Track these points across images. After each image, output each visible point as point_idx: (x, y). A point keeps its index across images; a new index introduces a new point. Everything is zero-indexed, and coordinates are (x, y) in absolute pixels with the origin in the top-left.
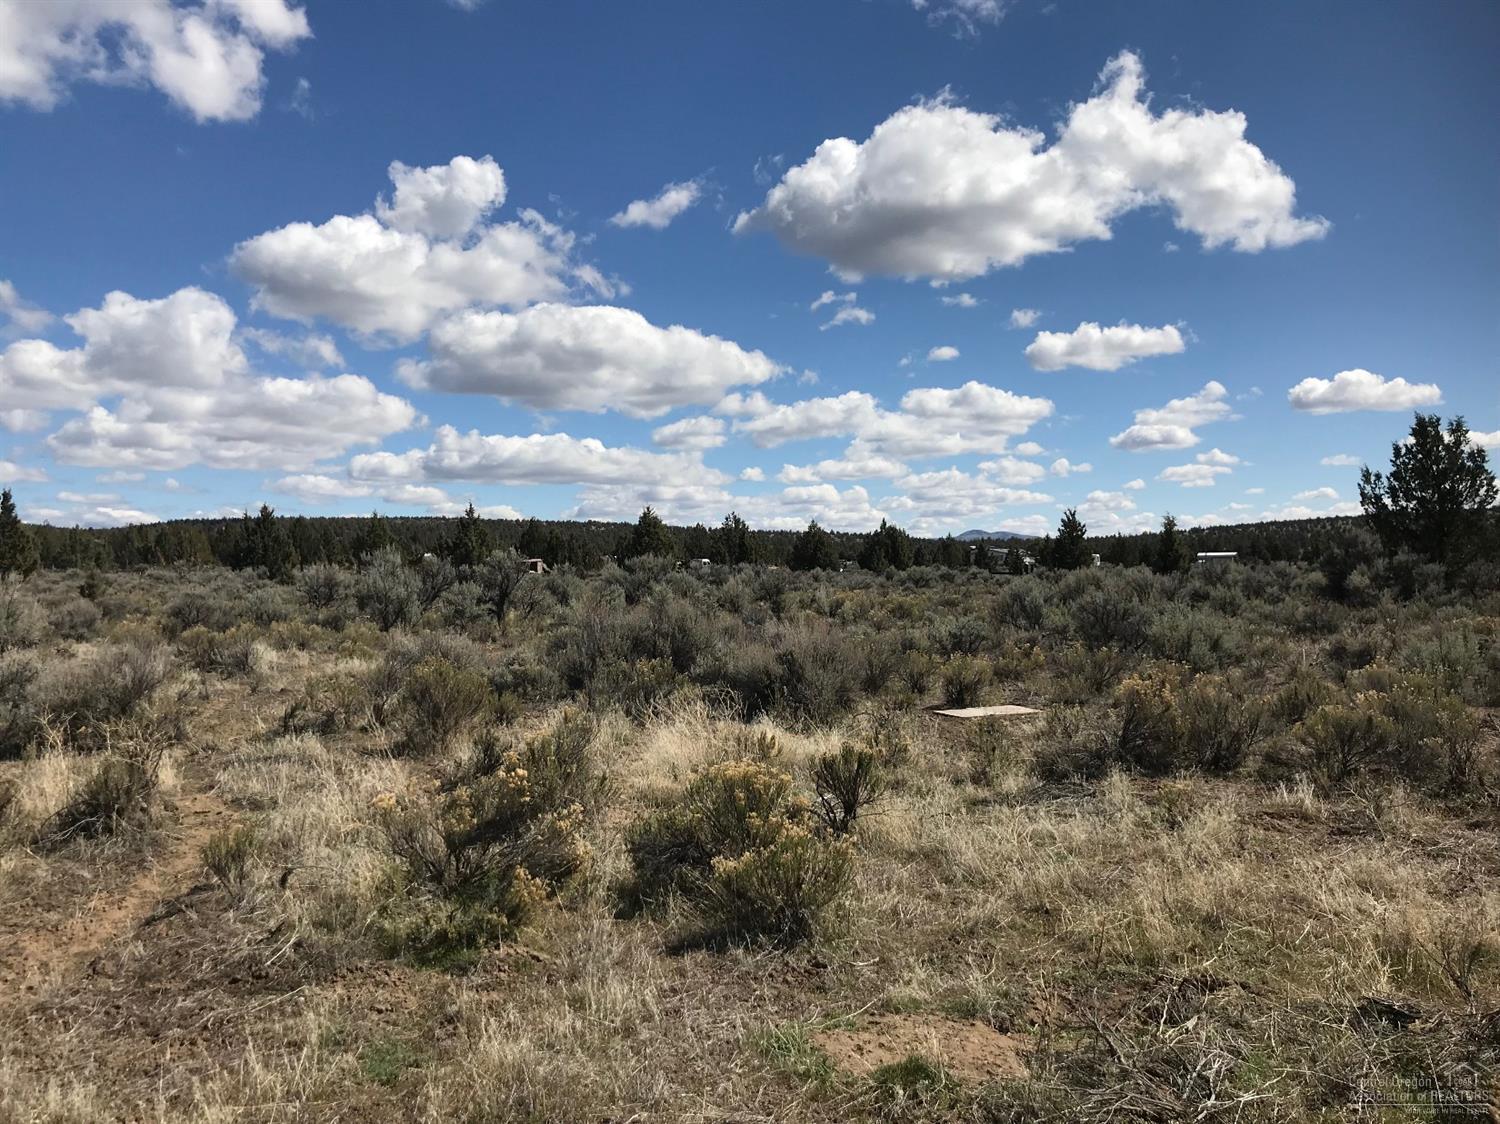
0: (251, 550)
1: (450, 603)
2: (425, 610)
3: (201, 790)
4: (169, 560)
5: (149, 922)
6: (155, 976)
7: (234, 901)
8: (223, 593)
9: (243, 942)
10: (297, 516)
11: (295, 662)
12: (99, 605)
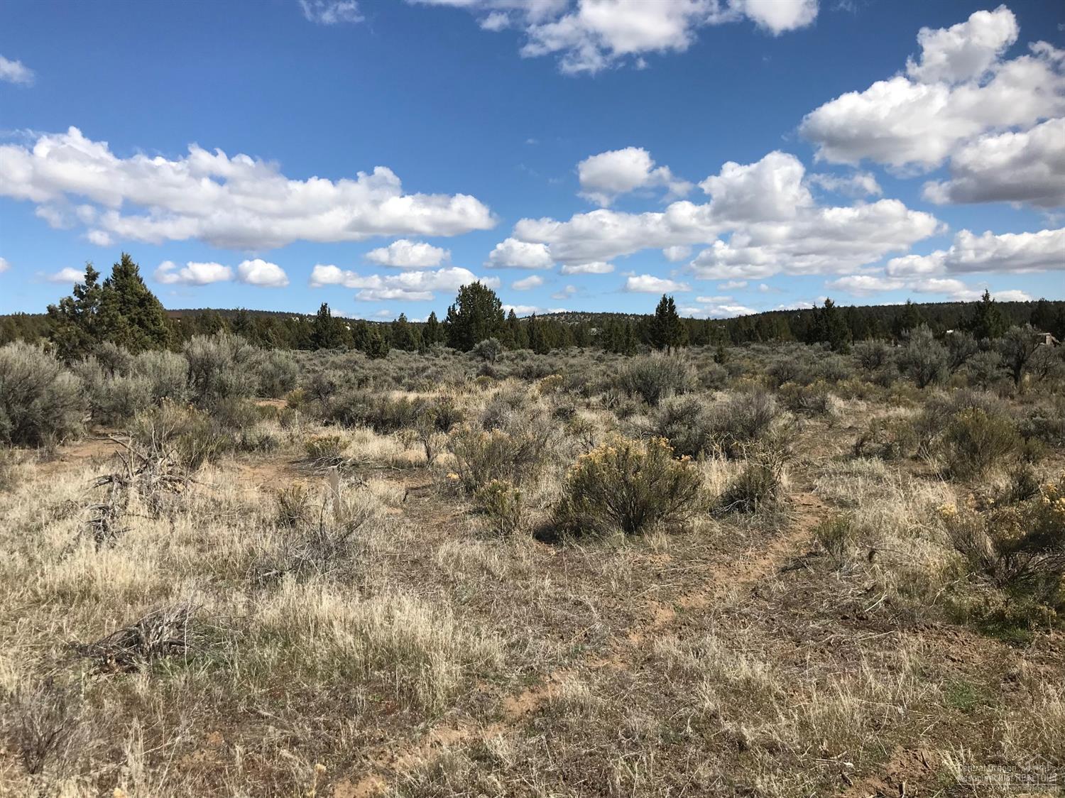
0: (818, 331)
1: (974, 367)
2: (953, 373)
3: (804, 490)
4: (765, 340)
5: (784, 570)
6: (794, 605)
7: (839, 566)
8: (802, 361)
9: (849, 594)
10: (849, 306)
11: (857, 408)
12: (726, 367)
